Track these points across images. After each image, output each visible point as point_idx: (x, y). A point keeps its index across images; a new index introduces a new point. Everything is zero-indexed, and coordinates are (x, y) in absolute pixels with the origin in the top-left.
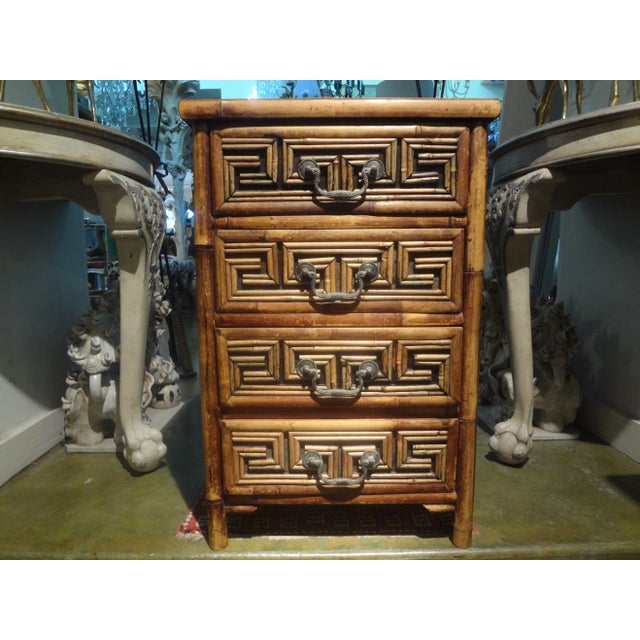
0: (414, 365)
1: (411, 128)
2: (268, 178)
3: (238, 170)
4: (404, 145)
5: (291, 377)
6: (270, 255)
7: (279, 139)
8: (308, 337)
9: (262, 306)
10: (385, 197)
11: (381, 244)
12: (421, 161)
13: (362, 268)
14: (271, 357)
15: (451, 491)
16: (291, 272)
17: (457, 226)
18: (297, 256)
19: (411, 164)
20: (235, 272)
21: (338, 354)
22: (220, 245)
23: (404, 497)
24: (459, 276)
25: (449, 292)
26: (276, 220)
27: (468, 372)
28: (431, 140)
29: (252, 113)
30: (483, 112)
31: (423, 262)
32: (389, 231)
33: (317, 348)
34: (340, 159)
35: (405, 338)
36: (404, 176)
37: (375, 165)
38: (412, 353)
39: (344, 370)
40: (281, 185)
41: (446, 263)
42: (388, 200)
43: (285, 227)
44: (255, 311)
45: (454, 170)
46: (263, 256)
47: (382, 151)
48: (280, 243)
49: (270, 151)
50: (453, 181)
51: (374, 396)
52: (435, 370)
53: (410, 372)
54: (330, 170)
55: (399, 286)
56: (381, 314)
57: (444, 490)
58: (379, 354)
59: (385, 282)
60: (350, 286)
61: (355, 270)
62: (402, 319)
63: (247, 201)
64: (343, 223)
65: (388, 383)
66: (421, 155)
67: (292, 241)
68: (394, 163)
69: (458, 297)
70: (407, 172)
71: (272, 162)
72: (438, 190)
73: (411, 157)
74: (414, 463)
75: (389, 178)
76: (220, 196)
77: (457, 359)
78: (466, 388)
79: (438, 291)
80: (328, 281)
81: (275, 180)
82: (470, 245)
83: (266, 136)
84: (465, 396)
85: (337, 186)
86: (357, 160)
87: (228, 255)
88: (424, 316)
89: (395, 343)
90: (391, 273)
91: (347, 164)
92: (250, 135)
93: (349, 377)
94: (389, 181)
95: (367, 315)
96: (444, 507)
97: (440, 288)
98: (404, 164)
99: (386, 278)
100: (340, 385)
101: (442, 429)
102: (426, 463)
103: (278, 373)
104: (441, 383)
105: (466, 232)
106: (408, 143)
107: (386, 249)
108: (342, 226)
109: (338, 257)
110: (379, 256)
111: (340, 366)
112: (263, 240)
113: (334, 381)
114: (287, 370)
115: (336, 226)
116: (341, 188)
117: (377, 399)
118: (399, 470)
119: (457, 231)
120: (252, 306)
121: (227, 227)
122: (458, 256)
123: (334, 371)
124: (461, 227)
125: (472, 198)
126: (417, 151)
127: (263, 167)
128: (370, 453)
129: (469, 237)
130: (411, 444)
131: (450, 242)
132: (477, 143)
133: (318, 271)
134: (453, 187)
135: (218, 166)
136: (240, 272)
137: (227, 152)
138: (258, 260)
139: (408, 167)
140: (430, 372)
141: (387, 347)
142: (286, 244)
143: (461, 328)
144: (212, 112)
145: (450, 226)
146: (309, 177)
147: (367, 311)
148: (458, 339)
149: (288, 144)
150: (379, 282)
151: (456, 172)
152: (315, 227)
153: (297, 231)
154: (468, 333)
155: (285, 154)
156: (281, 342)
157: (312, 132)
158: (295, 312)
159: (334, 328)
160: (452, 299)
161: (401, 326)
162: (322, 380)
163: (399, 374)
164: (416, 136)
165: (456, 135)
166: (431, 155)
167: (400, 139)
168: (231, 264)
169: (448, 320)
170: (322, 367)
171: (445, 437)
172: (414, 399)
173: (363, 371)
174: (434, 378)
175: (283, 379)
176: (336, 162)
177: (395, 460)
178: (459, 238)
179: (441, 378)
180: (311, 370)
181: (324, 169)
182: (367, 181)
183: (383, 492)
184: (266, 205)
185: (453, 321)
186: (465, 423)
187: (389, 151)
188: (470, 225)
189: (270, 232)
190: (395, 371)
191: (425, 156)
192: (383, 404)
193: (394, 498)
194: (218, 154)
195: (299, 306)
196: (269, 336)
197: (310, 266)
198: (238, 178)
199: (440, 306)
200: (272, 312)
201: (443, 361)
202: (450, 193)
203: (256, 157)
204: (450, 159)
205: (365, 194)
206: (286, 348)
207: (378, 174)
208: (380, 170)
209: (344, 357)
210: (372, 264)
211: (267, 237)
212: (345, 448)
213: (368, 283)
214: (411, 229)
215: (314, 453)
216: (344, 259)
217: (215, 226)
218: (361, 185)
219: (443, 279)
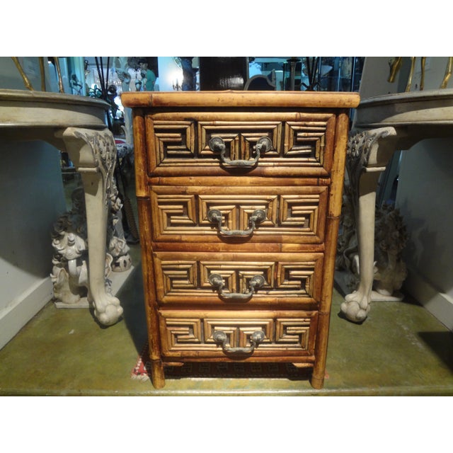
0: (288, 278)
1: (292, 115)
2: (187, 149)
3: (166, 144)
4: (287, 126)
5: (205, 285)
6: (189, 204)
7: (195, 122)
8: (216, 259)
9: (184, 238)
10: (272, 164)
11: (268, 197)
12: (298, 139)
13: (255, 214)
14: (191, 272)
15: (311, 355)
16: (205, 215)
17: (323, 184)
18: (209, 205)
19: (292, 141)
20: (165, 215)
21: (237, 271)
22: (155, 198)
23: (280, 359)
24: (323, 219)
25: (315, 230)
26: (193, 179)
27: (326, 283)
28: (307, 123)
29: (175, 103)
30: (347, 103)
31: (297, 210)
32: (275, 188)
33: (222, 267)
34: (240, 136)
35: (283, 260)
36: (286, 149)
37: (265, 142)
38: (287, 270)
39: (241, 280)
40: (197, 154)
41: (314, 210)
42: (274, 166)
43: (200, 184)
44: (180, 241)
45: (322, 145)
46: (185, 204)
47: (271, 131)
48: (196, 196)
49: (188, 130)
50: (322, 153)
51: (261, 297)
52: (304, 281)
53: (286, 282)
54: (233, 144)
55: (280, 226)
56: (267, 245)
57: (307, 355)
58: (265, 271)
59: (270, 222)
60: (246, 226)
61: (250, 215)
62: (281, 247)
63: (173, 165)
64: (241, 182)
65: (271, 289)
66: (299, 134)
67: (205, 194)
68: (279, 140)
69: (322, 233)
70: (289, 146)
71: (191, 138)
72: (310, 159)
73: (292, 136)
74: (287, 338)
75: (275, 150)
76: (153, 162)
77: (319, 274)
78: (324, 293)
79: (308, 229)
80: (230, 221)
81: (193, 151)
82: (332, 198)
83: (186, 119)
84: (323, 299)
85: (237, 156)
86: (252, 137)
87: (160, 203)
88: (297, 245)
89: (277, 264)
90: (275, 217)
91: (245, 140)
92: (174, 119)
93: (245, 286)
94: (276, 153)
95: (257, 245)
96: (307, 365)
97: (309, 226)
98: (286, 141)
99: (272, 220)
100: (238, 291)
101: (305, 318)
102: (296, 338)
103: (196, 282)
104: (307, 289)
105: (329, 189)
106: (290, 125)
107: (271, 200)
108: (241, 184)
109: (238, 205)
110: (267, 205)
111: (238, 278)
112: (184, 193)
113: (234, 287)
114: (202, 280)
115: (237, 184)
116: (240, 158)
117: (263, 300)
118: (277, 343)
119: (323, 188)
120: (177, 237)
121: (159, 184)
122: (323, 206)
123: (234, 281)
124: (326, 185)
125: (335, 165)
126: (296, 131)
127: (184, 142)
128: (258, 332)
129: (332, 192)
130: (285, 327)
131: (318, 196)
132: (340, 126)
133: (224, 215)
134: (322, 157)
135: (151, 141)
136: (169, 215)
137: (157, 131)
138: (181, 207)
139: (289, 143)
140: (300, 282)
141: (271, 266)
142: (201, 196)
143: (322, 254)
144: (146, 102)
145: (318, 185)
146: (217, 149)
147: (258, 242)
148: (320, 262)
149: (202, 125)
150: (266, 222)
151: (324, 147)
152: (221, 185)
153: (209, 188)
154: (327, 257)
155: (199, 132)
156: (198, 263)
157: (219, 117)
158: (207, 242)
159: (234, 254)
160: (317, 234)
161: (281, 252)
162: (226, 287)
163: (279, 284)
164: (296, 120)
165: (325, 120)
166: (306, 134)
167: (284, 122)
168: (162, 210)
169: (314, 248)
170: (226, 279)
171: (308, 323)
172: (288, 300)
173: (254, 283)
174: (303, 287)
175: (200, 286)
176: (237, 139)
177: (275, 337)
178: (324, 194)
179: (307, 286)
180: (219, 282)
181: (228, 144)
182: (259, 153)
183: (266, 356)
184: (186, 169)
185: (317, 249)
186: (323, 314)
187: (275, 131)
188: (333, 185)
189: (190, 187)
190: (276, 281)
191: (302, 134)
192: (267, 302)
193: (273, 359)
194: (151, 132)
195: (211, 238)
196: (190, 258)
197: (218, 212)
198: (166, 150)
199: (309, 239)
200: (192, 242)
201: (309, 276)
202: (319, 162)
203: (178, 135)
204: (320, 137)
205: (258, 162)
206: (202, 266)
207: (267, 148)
208: (269, 145)
209: (241, 272)
210: (261, 210)
211: (187, 191)
212: (242, 329)
213: (258, 223)
214: (290, 187)
215: (221, 332)
216: (242, 207)
217: (150, 184)
218: (254, 156)
219: (312, 221)
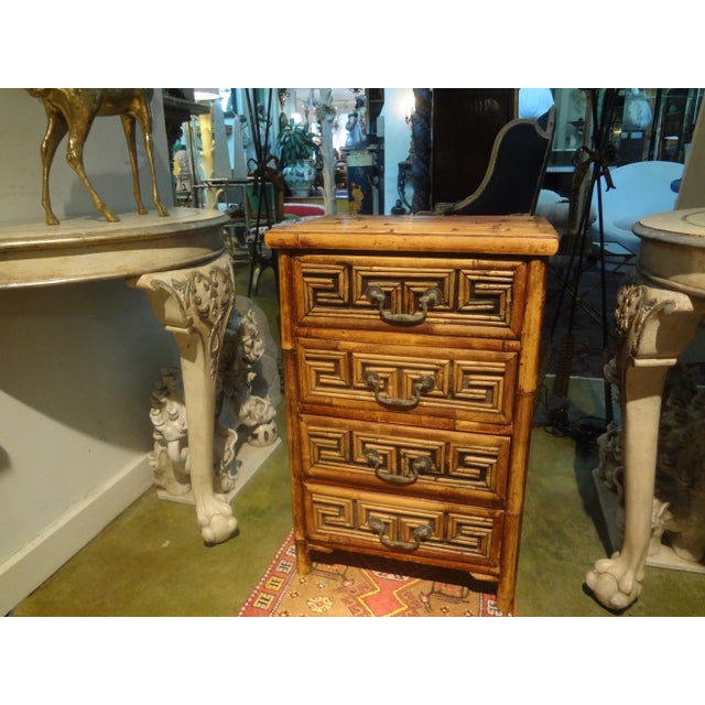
0: (462, 463)
1: (468, 262)
2: (339, 298)
3: (316, 290)
4: (461, 275)
5: (359, 460)
6: (341, 361)
7: (349, 267)
8: (372, 431)
9: (335, 402)
10: (442, 320)
11: (437, 361)
12: (477, 291)
13: (420, 381)
14: (342, 442)
15: (495, 566)
16: (360, 377)
17: (510, 350)
18: (364, 365)
19: (468, 293)
20: (313, 372)
21: (398, 448)
22: (302, 352)
23: (453, 565)
24: (510, 394)
25: (500, 407)
26: (347, 334)
27: (514, 476)
28: (487, 273)
29: (325, 245)
30: (540, 250)
31: (476, 380)
32: (446, 351)
33: (380, 441)
34: (403, 285)
35: (456, 441)
36: (461, 304)
37: (433, 295)
38: (463, 455)
39: (403, 460)
40: (350, 304)
41: (498, 382)
42: (445, 323)
43: (354, 340)
44: (330, 405)
45: (509, 300)
46: (336, 361)
47: (441, 280)
48: (350, 354)
49: (341, 276)
50: (508, 310)
51: (426, 482)
52: (484, 471)
53: (461, 470)
54: (394, 295)
55: (454, 398)
56: (437, 419)
57: (488, 565)
58: (433, 452)
59: (440, 393)
60: (410, 394)
61: (414, 381)
62: (455, 424)
63: (323, 315)
64: (404, 341)
65: (441, 476)
66: (477, 286)
67: (360, 352)
68: (452, 292)
69: (509, 412)
70: (464, 300)
71: (343, 285)
72: (493, 317)
73: (468, 288)
74: (462, 540)
75: (447, 304)
76: (301, 309)
77: (504, 463)
78: (511, 488)
79: (490, 405)
80: (390, 387)
81: (346, 300)
82: (522, 368)
83: (338, 263)
84: (511, 496)
85: (400, 309)
86: (418, 287)
87: (308, 359)
88: (476, 424)
89: (448, 444)
90: (446, 386)
91: (409, 290)
92: (325, 262)
93: (407, 467)
94: (447, 307)
95: (424, 418)
96: (488, 578)
97: (492, 402)
98: (461, 293)
99: (442, 389)
100: (399, 472)
101: (486, 517)
102: (474, 542)
103: (348, 456)
104: (488, 482)
105: (519, 357)
106: (465, 275)
107: (443, 366)
108: (404, 343)
109: (400, 368)
110: (436, 371)
111: (399, 457)
112: (336, 349)
113: (394, 467)
114: (355, 455)
115: (398, 343)
116: (403, 312)
117: (430, 487)
118: (449, 543)
119: (511, 355)
120: (327, 400)
121: (306, 336)
122: (510, 377)
123: (394, 460)
124: (515, 351)
125: (526, 327)
126: (473, 282)
127: (335, 289)
128: (423, 527)
129: (522, 361)
130: (460, 525)
131: (503, 364)
132: (532, 278)
133: (382, 378)
134: (508, 315)
135: (299, 286)
136: (318, 373)
137: (306, 275)
138: (332, 365)
139: (465, 295)
140: (478, 472)
141: (441, 447)
142: (355, 354)
143: (509, 439)
144: (292, 243)
145: (503, 350)
146: (374, 300)
147: (425, 415)
148: (505, 448)
149: (357, 271)
150: (435, 392)
151: (512, 303)
152: (380, 343)
153: (365, 345)
154: (515, 444)
155: (354, 278)
156: (351, 432)
157: (377, 262)
158: (363, 409)
159: (395, 427)
160: (503, 413)
161: (454, 430)
162: (384, 465)
163: (451, 470)
164: (473, 269)
165: (513, 268)
166: (487, 286)
167: (458, 271)
168: (310, 366)
169: (499, 430)
170: (385, 456)
171: (491, 525)
172: (463, 491)
173: (418, 465)
174: (482, 477)
175: (351, 461)
176: (399, 288)
177: (445, 535)
178: (512, 362)
179: (488, 478)
180: (375, 458)
181: (388, 294)
182: (426, 308)
183: (435, 557)
184: (339, 321)
185: (502, 432)
186: (509, 515)
187: (447, 280)
188: (523, 352)
189: (342, 343)
190: (447, 466)
191: (482, 286)
192: (435, 491)
193: (444, 564)
194: (298, 276)
195: (367, 405)
196: (341, 426)
197: (375, 375)
198: (315, 297)
199: (491, 418)
200: (344, 407)
201: (491, 465)
202: (504, 321)
203: (330, 281)
204: (506, 290)
205: (425, 317)
206: (355, 438)
207: (437, 301)
208: (439, 298)
209: (403, 450)
210: (429, 377)
211: (339, 347)
212: (404, 520)
213: (425, 392)
214: (467, 351)
215: (378, 520)
216: (406, 371)
217: (297, 335)
218: (421, 310)
219: (495, 395)
